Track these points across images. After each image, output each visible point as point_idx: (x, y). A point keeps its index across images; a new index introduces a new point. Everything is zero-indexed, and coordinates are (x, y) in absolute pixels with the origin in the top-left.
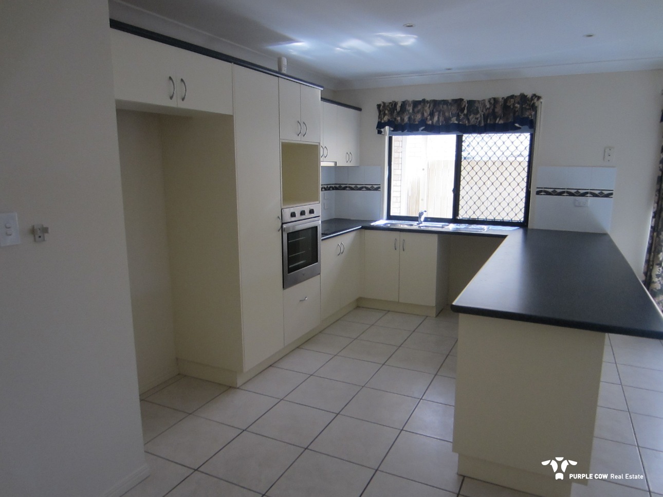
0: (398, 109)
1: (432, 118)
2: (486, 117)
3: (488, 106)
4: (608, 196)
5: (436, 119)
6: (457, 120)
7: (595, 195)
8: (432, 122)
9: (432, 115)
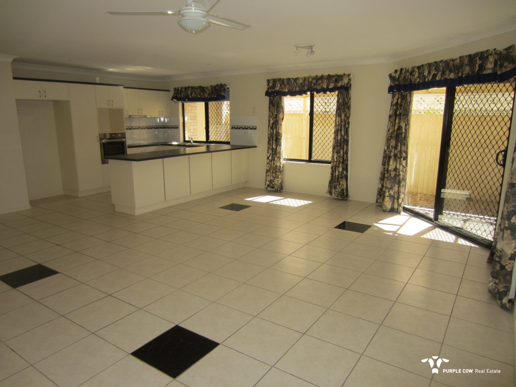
0: (180, 91)
1: (191, 95)
2: (209, 94)
3: (210, 89)
4: (255, 129)
5: (193, 95)
6: (200, 96)
7: (251, 129)
8: (192, 97)
9: (191, 93)
